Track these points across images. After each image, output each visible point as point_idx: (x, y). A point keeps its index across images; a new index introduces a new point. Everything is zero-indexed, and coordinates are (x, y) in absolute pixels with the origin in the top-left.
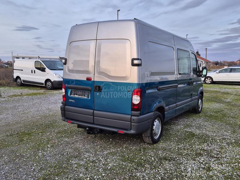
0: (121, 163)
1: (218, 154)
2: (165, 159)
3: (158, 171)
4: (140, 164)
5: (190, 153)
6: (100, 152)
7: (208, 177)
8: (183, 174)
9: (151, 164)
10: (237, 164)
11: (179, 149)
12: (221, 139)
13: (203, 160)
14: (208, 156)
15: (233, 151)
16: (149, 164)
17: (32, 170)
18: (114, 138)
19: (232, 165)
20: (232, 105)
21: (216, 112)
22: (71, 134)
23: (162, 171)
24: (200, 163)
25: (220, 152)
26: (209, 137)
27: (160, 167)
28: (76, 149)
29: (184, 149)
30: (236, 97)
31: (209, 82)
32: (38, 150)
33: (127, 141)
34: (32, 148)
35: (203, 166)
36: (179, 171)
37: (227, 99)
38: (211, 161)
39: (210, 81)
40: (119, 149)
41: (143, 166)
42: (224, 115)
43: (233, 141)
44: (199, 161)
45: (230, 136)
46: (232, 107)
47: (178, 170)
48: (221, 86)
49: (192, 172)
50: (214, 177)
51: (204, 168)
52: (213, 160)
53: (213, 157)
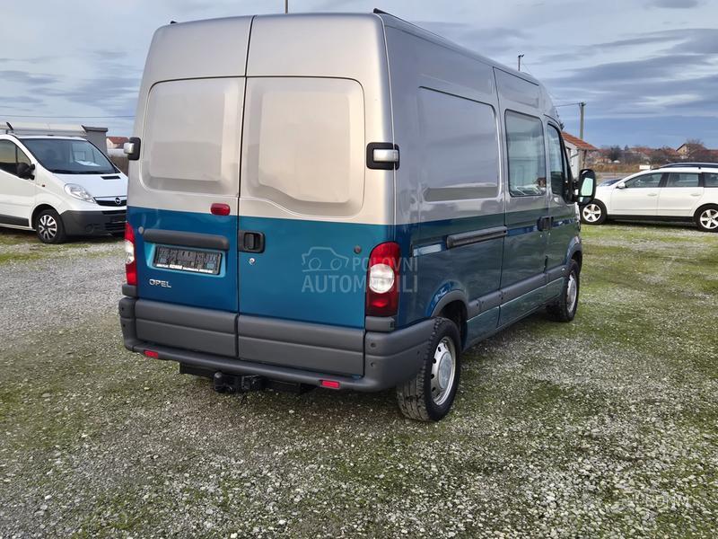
0: (334, 483)
1: (633, 450)
2: (473, 467)
3: (454, 504)
4: (395, 488)
5: (550, 449)
6: (261, 449)
7: (610, 518)
8: (530, 511)
9: (429, 484)
10: (692, 477)
11: (512, 437)
12: (641, 401)
13: (589, 467)
14: (604, 455)
15: (680, 439)
16: (422, 485)
17: (41, 513)
18: (299, 407)
19: (679, 482)
20: (671, 295)
21: (622, 318)
22: (154, 394)
23: (466, 506)
24: (580, 476)
25: (640, 442)
26: (603, 396)
27: (459, 493)
28: (178, 444)
29: (530, 436)
30: (682, 268)
31: (595, 219)
32: (50, 449)
33: (344, 414)
34: (28, 444)
35: (592, 487)
36: (518, 503)
37: (652, 273)
38: (614, 470)
39: (597, 216)
40: (321, 441)
41: (407, 493)
42: (647, 328)
43: (679, 407)
44: (576, 471)
45: (668, 394)
46: (670, 302)
47: (515, 500)
48: (631, 230)
49: (558, 505)
50: (627, 517)
51: (594, 493)
52: (620, 468)
53: (620, 458)
